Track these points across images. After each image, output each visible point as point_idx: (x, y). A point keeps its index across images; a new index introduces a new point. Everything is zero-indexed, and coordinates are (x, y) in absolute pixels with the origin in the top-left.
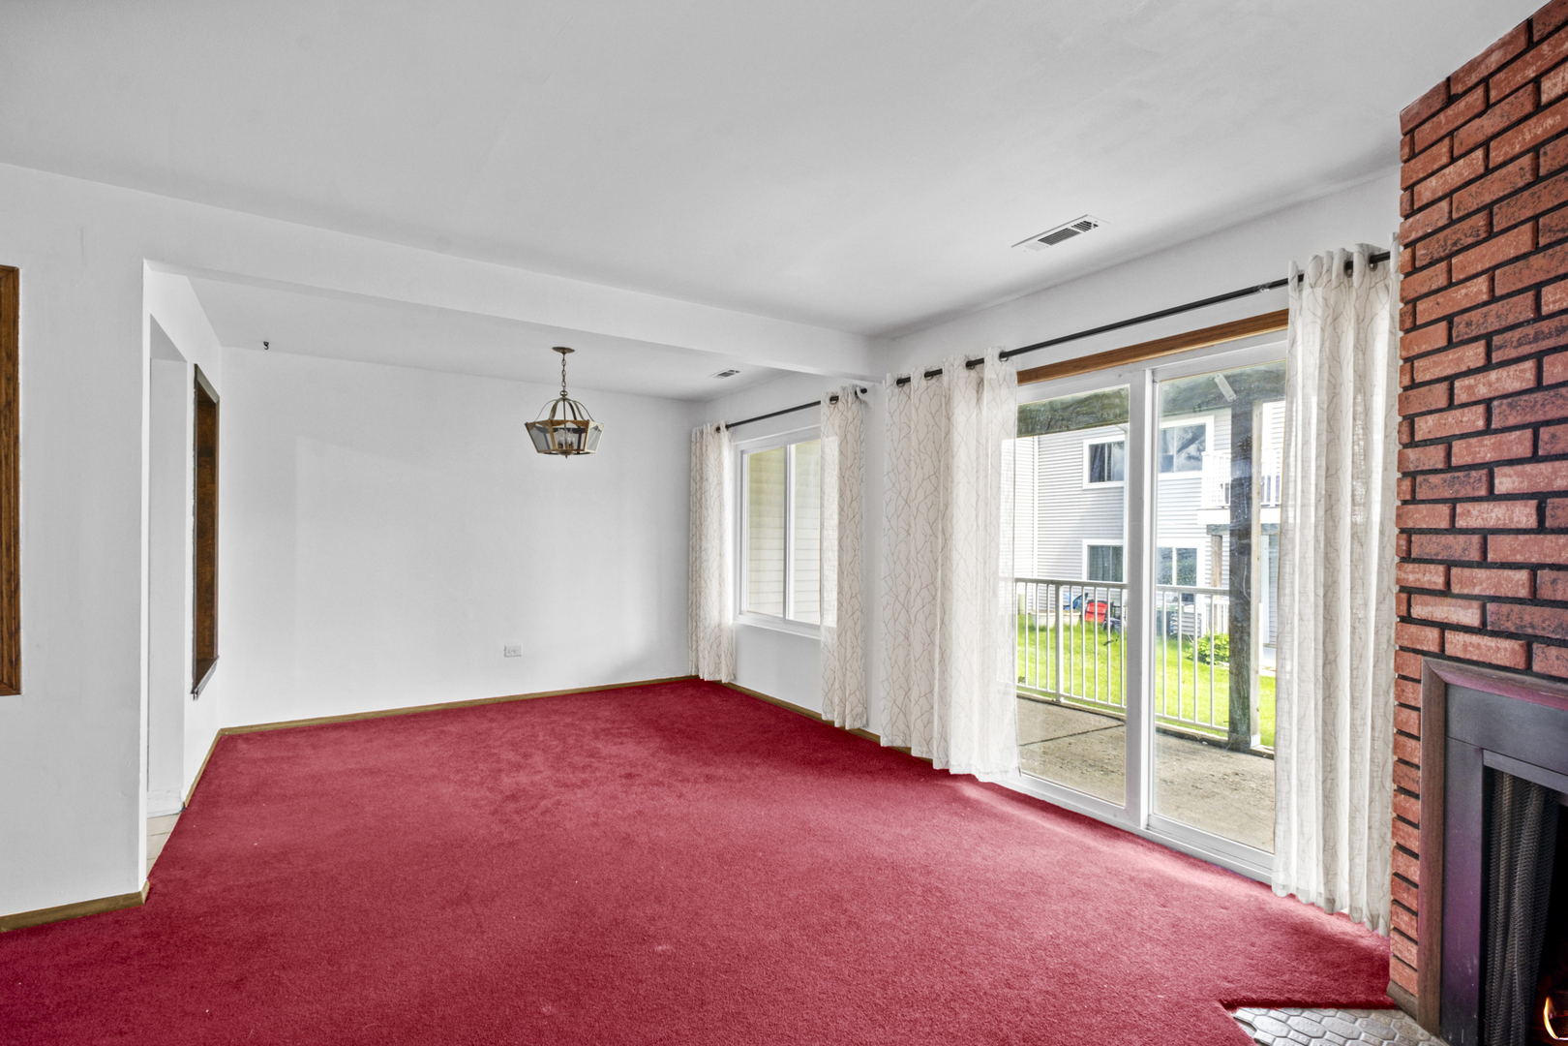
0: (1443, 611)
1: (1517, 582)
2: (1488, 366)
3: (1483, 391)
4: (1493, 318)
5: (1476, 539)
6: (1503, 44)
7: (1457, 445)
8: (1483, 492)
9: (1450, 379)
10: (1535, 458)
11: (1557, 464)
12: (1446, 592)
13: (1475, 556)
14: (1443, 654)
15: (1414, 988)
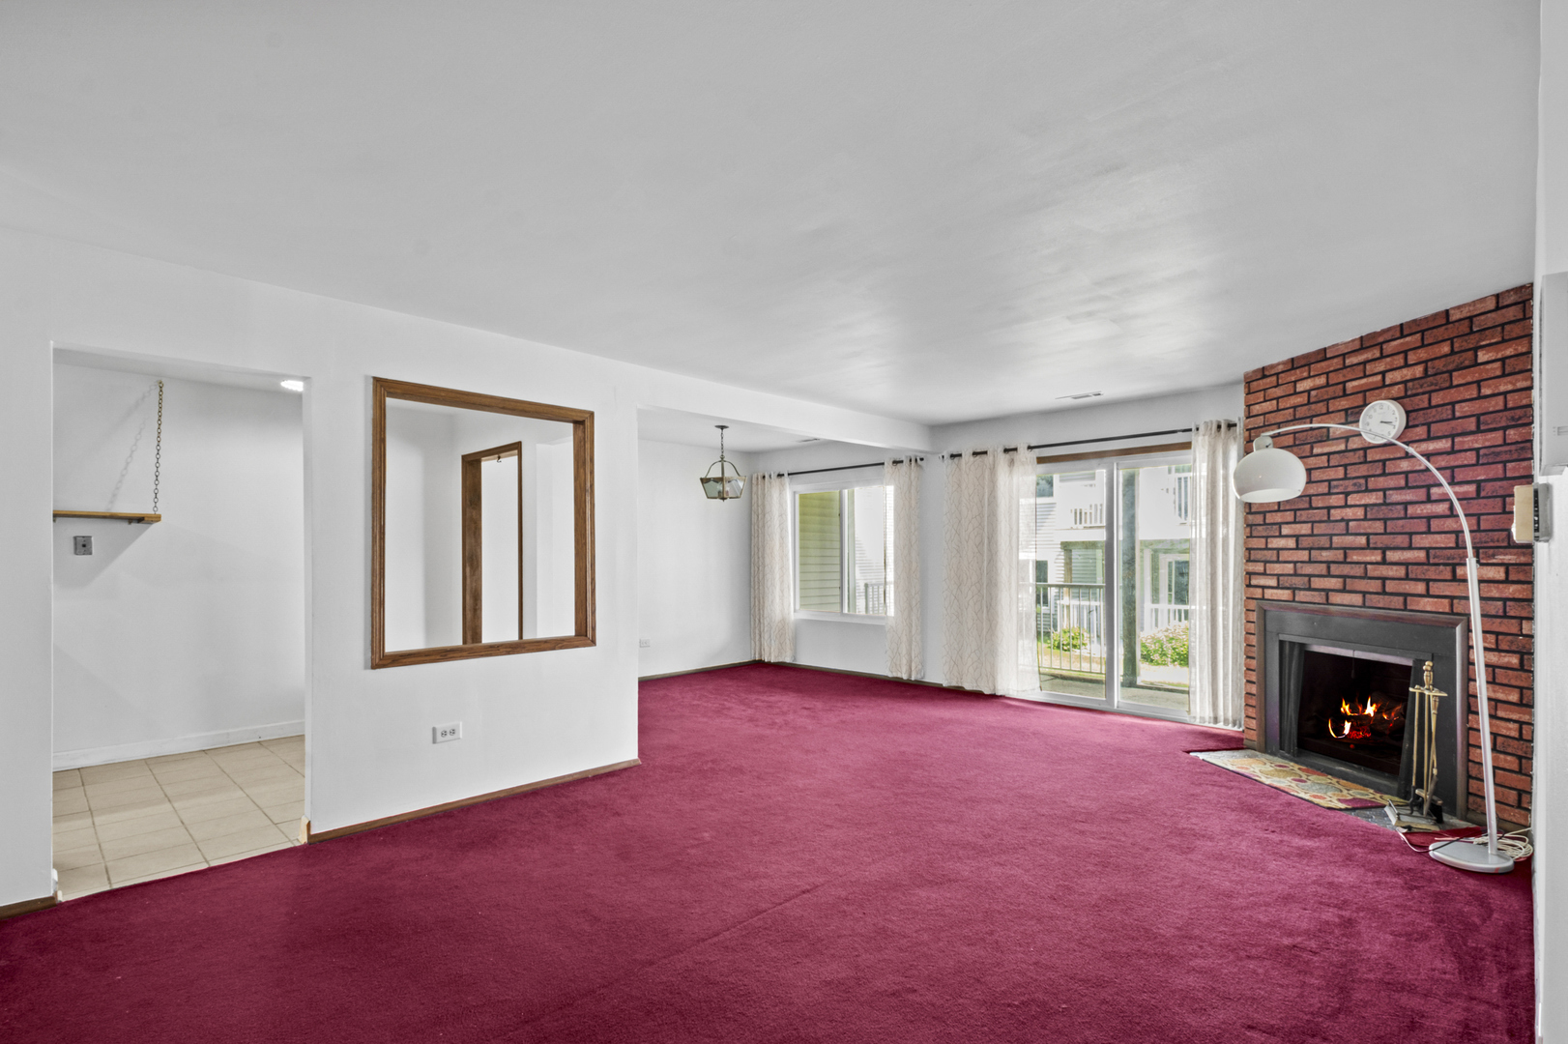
0: (1262, 581)
1: (1289, 568)
5: (1275, 552)
6: (1284, 363)
7: (1268, 515)
8: (1277, 534)
10: (1295, 522)
11: (1302, 525)
12: (1264, 574)
13: (1275, 559)
14: (1263, 599)
15: (1255, 738)
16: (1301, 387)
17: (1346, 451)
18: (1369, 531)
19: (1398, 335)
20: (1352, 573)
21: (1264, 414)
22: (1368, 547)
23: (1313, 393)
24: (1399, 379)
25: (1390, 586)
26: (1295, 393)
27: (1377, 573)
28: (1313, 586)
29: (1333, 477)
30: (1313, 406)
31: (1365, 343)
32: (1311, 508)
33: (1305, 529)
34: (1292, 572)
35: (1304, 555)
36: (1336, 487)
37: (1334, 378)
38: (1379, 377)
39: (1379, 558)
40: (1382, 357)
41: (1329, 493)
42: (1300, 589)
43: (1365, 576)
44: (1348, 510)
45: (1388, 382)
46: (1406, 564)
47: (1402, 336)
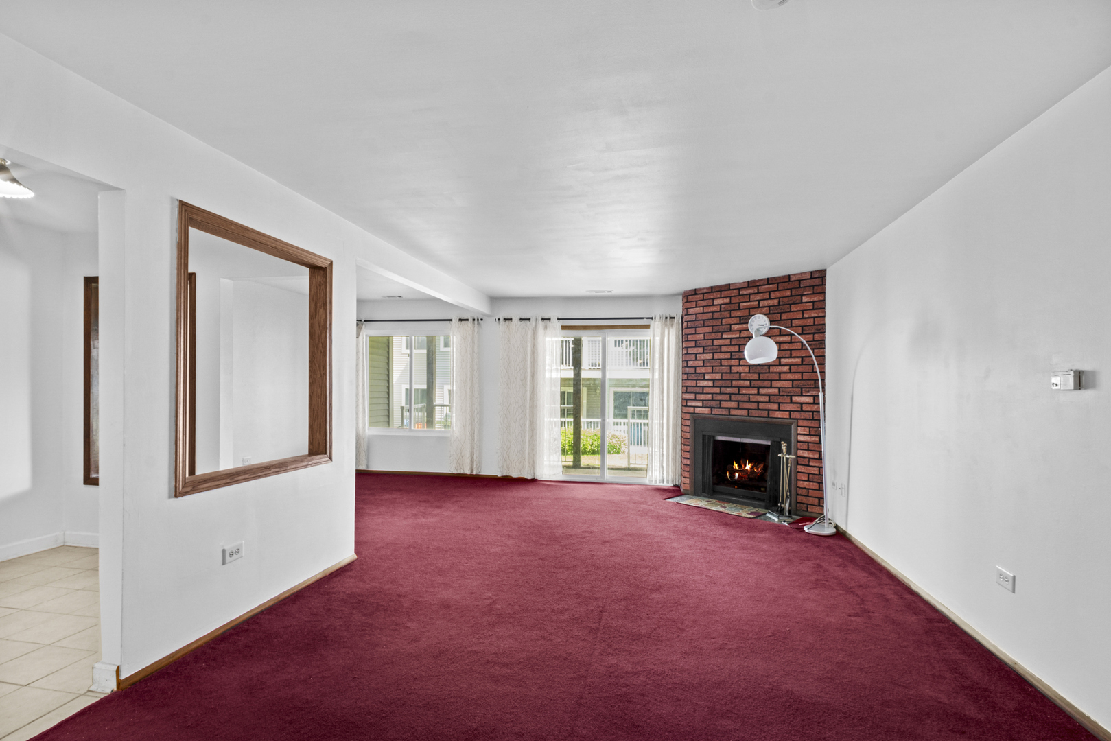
0: (694, 404)
1: (709, 397)
2: (703, 353)
3: (702, 358)
4: (704, 343)
5: (701, 388)
6: (707, 288)
7: (697, 368)
8: (702, 378)
9: (696, 354)
10: (712, 373)
11: (716, 374)
12: (695, 400)
13: (701, 392)
14: (694, 413)
15: (688, 488)
16: (716, 302)
17: (740, 337)
18: (751, 378)
19: (766, 283)
20: (742, 400)
21: (696, 314)
22: (750, 386)
23: (723, 306)
24: (766, 305)
25: (761, 406)
26: (713, 305)
27: (755, 400)
28: (722, 406)
29: (733, 350)
30: (723, 313)
31: (750, 284)
32: (721, 366)
33: (718, 376)
34: (710, 399)
35: (717, 390)
36: (734, 355)
37: (734, 300)
38: (757, 303)
39: (756, 392)
40: (758, 293)
41: (731, 359)
42: (715, 408)
43: (749, 401)
44: (741, 367)
45: (761, 306)
46: (769, 395)
47: (768, 284)
